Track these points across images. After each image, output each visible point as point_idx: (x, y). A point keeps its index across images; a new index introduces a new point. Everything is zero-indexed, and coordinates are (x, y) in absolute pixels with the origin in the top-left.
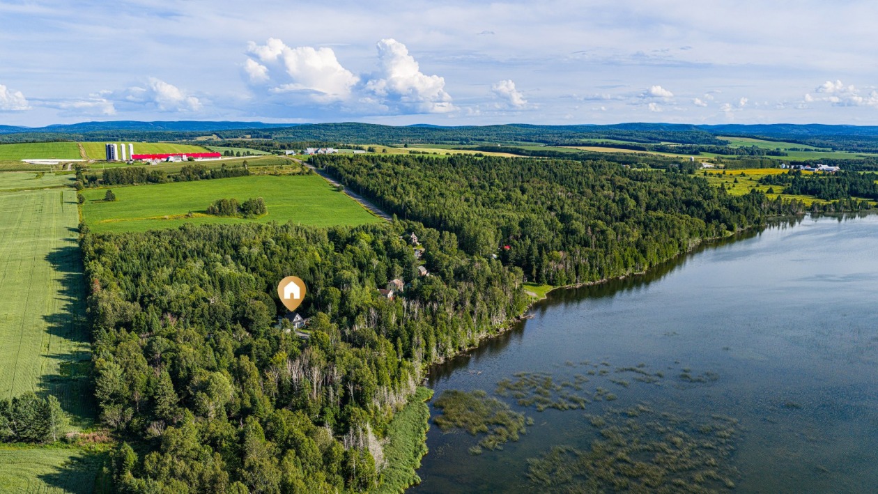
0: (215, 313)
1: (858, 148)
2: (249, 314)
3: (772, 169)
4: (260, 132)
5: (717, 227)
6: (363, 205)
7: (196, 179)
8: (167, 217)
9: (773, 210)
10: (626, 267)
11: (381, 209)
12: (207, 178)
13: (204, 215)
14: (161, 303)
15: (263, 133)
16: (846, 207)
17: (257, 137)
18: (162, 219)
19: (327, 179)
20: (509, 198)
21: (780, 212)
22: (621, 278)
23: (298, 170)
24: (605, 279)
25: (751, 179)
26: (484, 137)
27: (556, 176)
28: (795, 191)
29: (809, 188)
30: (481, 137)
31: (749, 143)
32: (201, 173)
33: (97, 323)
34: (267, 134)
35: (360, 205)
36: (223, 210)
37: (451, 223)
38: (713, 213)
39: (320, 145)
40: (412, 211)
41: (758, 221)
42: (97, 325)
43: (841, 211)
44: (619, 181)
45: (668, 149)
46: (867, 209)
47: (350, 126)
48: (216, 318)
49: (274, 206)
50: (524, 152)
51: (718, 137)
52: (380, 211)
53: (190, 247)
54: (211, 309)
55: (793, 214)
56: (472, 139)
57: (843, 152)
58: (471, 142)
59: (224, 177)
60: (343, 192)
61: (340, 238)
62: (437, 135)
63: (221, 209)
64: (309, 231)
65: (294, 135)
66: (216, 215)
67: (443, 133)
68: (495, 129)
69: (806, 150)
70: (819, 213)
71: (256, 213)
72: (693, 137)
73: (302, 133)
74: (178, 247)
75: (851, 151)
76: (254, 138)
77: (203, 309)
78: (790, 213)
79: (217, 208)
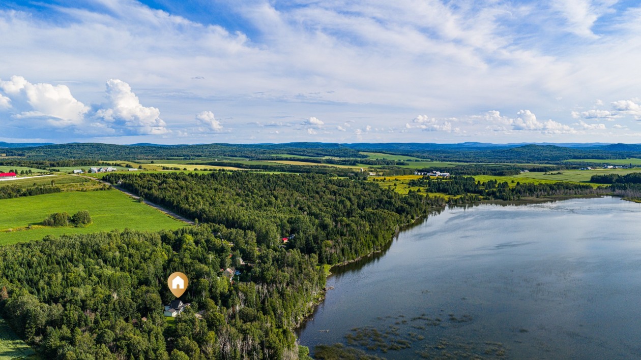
0: (124, 306)
1: (446, 159)
2: (150, 305)
3: (411, 176)
4: (14, 151)
5: (406, 217)
6: (163, 212)
7: (16, 196)
8: (11, 229)
9: (428, 204)
10: (369, 248)
11: (179, 215)
12: (25, 195)
13: (40, 226)
14: (76, 302)
15: (17, 153)
16: (468, 200)
17: (12, 155)
18: (6, 231)
19: (125, 193)
20: (270, 203)
21: (432, 205)
22: (369, 256)
23: (98, 186)
24: (360, 258)
25: (403, 183)
26: (200, 154)
27: (290, 185)
28: (433, 190)
29: (441, 188)
30: (198, 154)
31: (380, 156)
32: (19, 191)
33: (29, 324)
34: (20, 152)
35: (161, 213)
36: (57, 222)
37: (244, 224)
38: (400, 208)
39: (84, 163)
40: (207, 216)
41: (425, 212)
42: (29, 325)
43: (465, 203)
44: (332, 188)
45: (335, 162)
46: (479, 200)
47: (91, 145)
48: (126, 310)
49: (95, 216)
50: (244, 166)
51: (360, 153)
52: (179, 217)
53: (60, 255)
54: (121, 303)
55: (440, 206)
56: (192, 155)
57: (438, 162)
58: (192, 157)
59: (40, 194)
60: (143, 203)
61: (170, 240)
62: (165, 152)
63: (55, 221)
64: (146, 235)
65: (45, 153)
66: (52, 226)
67: (169, 151)
68: (206, 147)
69: (416, 161)
70: (453, 204)
71: (83, 223)
72: (344, 153)
73: (51, 151)
74: (50, 255)
75: (443, 160)
76: (9, 156)
77: (114, 304)
78: (438, 205)
79: (52, 220)
